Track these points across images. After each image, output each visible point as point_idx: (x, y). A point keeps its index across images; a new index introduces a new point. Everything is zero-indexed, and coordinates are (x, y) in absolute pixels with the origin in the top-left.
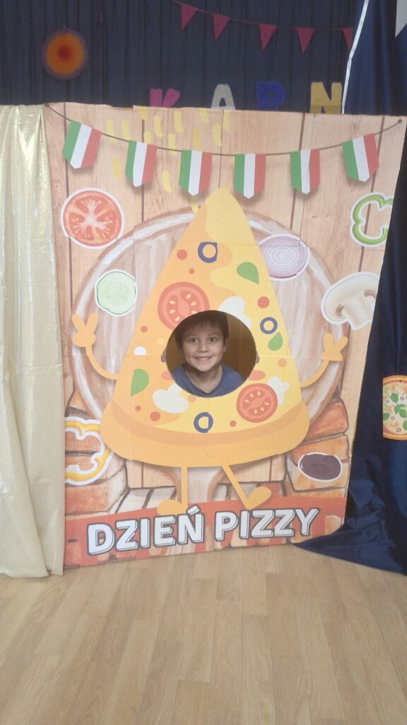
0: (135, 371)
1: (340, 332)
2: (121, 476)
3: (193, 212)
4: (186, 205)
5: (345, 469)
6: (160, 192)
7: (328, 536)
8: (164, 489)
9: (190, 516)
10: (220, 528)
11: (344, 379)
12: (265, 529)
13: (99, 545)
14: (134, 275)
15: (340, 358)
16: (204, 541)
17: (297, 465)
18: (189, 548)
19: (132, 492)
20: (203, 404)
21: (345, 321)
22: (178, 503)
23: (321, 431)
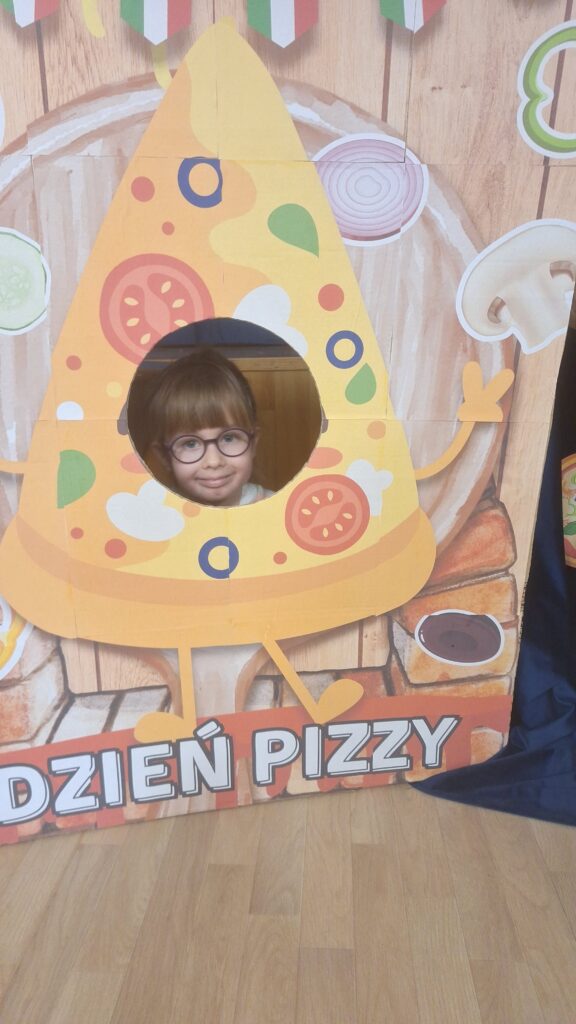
0: (61, 453)
1: (498, 357)
2: (53, 669)
3: (159, 87)
4: (142, 70)
5: (509, 642)
6: (80, 39)
7: (477, 767)
8: (146, 693)
9: (201, 742)
10: (264, 760)
11: (507, 460)
12: (354, 759)
13: (18, 805)
14: (38, 239)
15: (498, 416)
16: (233, 787)
17: (412, 635)
18: (205, 802)
19: (78, 701)
20: (213, 520)
21: (506, 335)
22: (178, 718)
23: (460, 567)
